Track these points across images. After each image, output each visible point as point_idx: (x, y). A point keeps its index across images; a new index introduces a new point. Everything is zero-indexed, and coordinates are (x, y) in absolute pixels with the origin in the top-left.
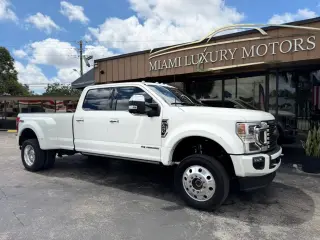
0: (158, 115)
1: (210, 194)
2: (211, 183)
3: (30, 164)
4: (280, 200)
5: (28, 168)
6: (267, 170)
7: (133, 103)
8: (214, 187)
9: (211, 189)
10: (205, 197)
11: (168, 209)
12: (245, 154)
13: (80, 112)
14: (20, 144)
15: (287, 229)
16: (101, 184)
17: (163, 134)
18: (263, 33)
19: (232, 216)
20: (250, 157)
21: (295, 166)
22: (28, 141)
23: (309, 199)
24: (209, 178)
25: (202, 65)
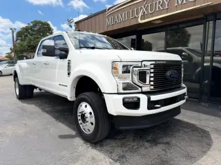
0: (66, 57)
1: (92, 128)
3: (18, 93)
5: (17, 97)
6: (143, 110)
7: (44, 47)
9: (92, 123)
10: (89, 130)
12: (118, 94)
17: (69, 74)
22: (16, 79)
23: (209, 145)
24: (91, 113)
25: (143, 17)
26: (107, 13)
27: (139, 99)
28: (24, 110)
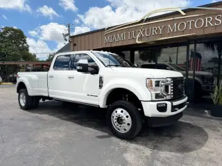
0: (97, 73)
1: (128, 128)
2: (129, 120)
3: (23, 105)
4: (183, 135)
5: (22, 108)
6: (169, 113)
7: (80, 65)
8: (130, 123)
9: (128, 124)
10: (125, 130)
11: (101, 137)
12: (152, 101)
13: (52, 71)
14: (18, 92)
15: (179, 155)
16: (64, 119)
17: (100, 86)
18: (183, 14)
19: (142, 144)
20: (155, 103)
21: (206, 111)
22: (22, 90)
23: (206, 135)
24: (127, 117)
25: (140, 38)
26: (106, 32)
27: (166, 104)
28: (42, 120)
